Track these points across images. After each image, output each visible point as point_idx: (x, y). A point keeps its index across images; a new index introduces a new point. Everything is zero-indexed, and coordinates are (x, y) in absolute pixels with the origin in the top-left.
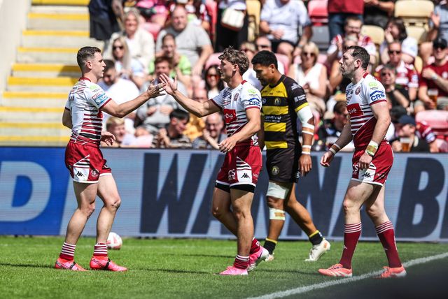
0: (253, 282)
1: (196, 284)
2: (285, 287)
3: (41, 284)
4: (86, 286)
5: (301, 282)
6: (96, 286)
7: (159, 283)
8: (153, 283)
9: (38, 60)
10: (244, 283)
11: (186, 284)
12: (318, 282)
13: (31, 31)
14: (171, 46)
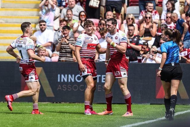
0: (105, 123)
1: (79, 124)
2: (120, 125)
3: (9, 124)
4: (29, 125)
5: (127, 123)
6: (34, 125)
7: (63, 123)
8: (60, 123)
9: (7, 22)
10: (101, 123)
11: (75, 124)
12: (135, 123)
13: (3, 9)
14: (70, 14)
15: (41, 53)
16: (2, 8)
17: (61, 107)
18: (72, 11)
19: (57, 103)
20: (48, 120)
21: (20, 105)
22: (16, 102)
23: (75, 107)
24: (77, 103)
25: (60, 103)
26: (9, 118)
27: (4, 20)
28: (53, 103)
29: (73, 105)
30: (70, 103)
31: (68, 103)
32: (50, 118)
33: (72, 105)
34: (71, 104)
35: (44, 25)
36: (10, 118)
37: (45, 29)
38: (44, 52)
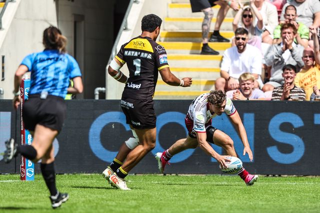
13: (175, 4)
15: (244, 84)
16: (173, 3)
17: (281, 183)
18: (295, 9)
19: (274, 176)
20: (256, 208)
21: (207, 179)
22: (200, 175)
23: (307, 183)
24: (310, 177)
25: (280, 176)
26: (185, 203)
27: (176, 26)
28: (268, 176)
29: (303, 180)
30: (298, 175)
31: (295, 176)
32: (261, 203)
33: (301, 180)
34: (299, 178)
35: (244, 39)
36: (187, 204)
38: (248, 84)
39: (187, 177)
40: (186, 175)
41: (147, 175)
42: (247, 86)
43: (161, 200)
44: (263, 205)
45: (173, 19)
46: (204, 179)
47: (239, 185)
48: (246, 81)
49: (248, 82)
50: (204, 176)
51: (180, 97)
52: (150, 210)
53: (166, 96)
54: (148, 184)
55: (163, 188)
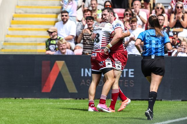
14: (94, 4)
15: (62, 46)
17: (85, 103)
19: (80, 99)
20: (70, 118)
22: (36, 99)
25: (84, 99)
26: (28, 115)
27: (23, 10)
28: (77, 99)
35: (66, 16)
37: (67, 20)
38: (64, 46)
39: (29, 100)
40: (28, 99)
41: (5, 99)
42: (63, 47)
43: (14, 113)
44: (74, 116)
45: (21, 7)
46: (39, 101)
47: (60, 105)
48: (62, 44)
49: (64, 45)
50: (39, 99)
51: (25, 52)
52: (8, 119)
53: (17, 52)
54: (6, 104)
55: (15, 106)
